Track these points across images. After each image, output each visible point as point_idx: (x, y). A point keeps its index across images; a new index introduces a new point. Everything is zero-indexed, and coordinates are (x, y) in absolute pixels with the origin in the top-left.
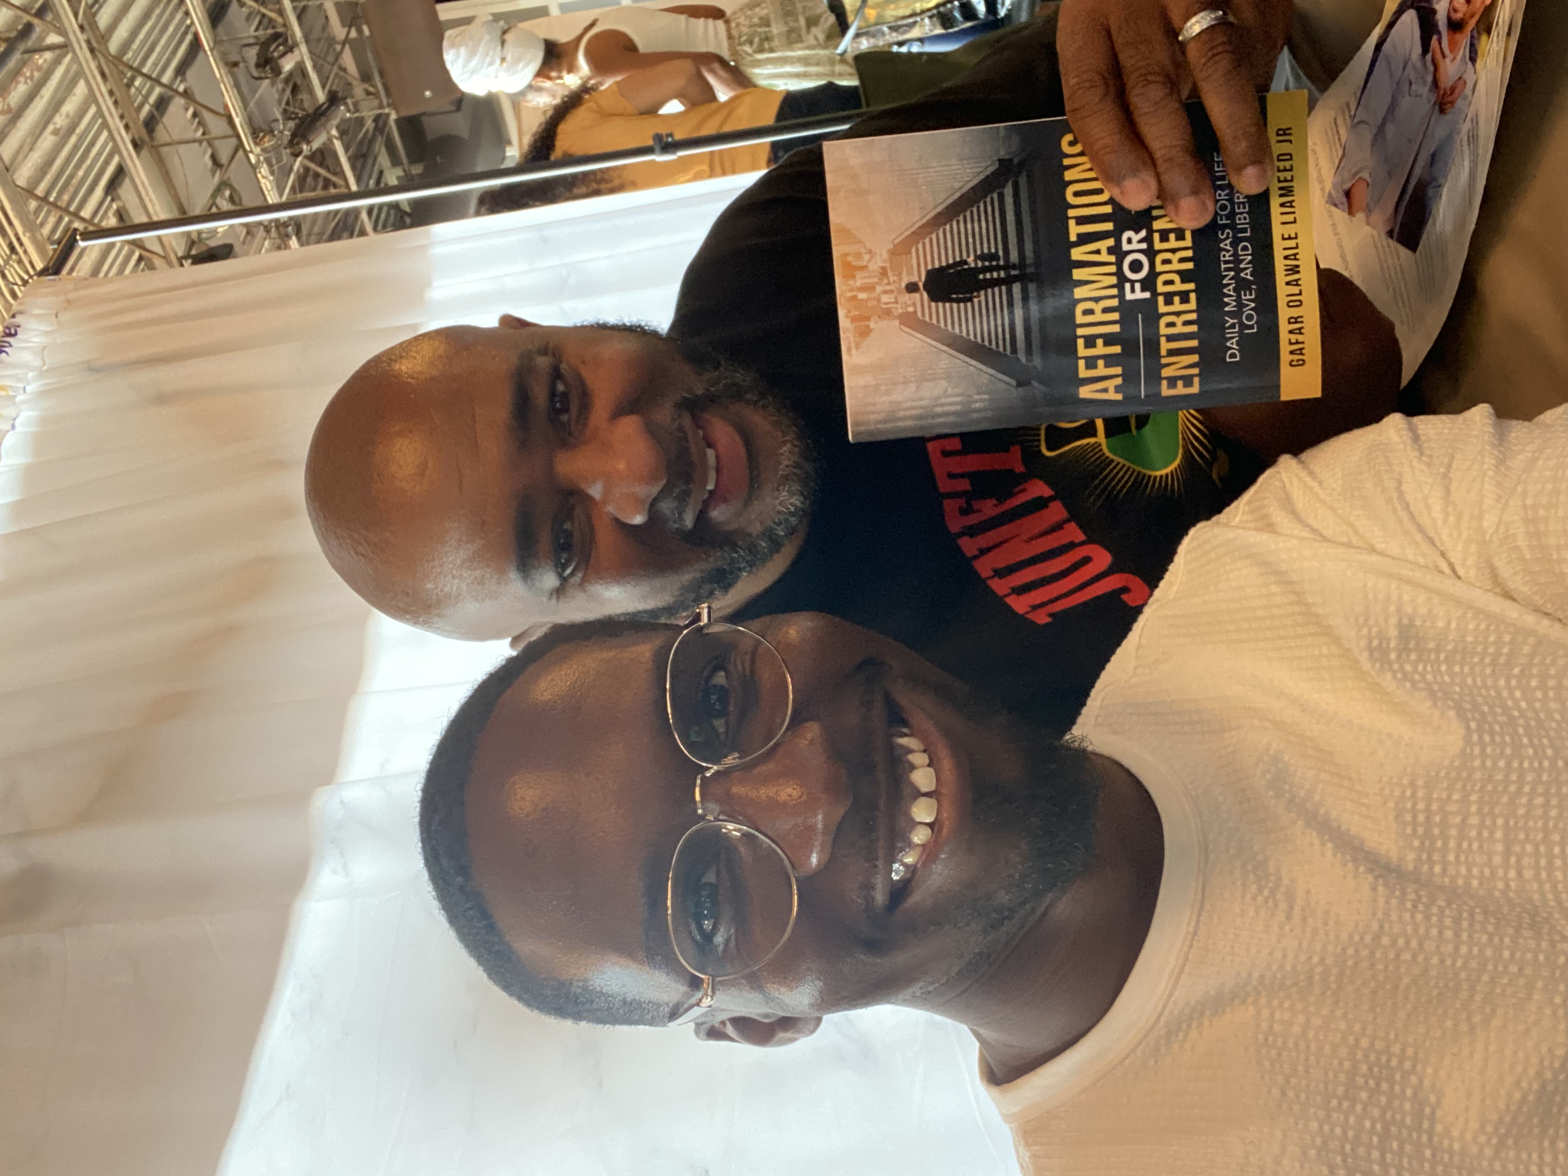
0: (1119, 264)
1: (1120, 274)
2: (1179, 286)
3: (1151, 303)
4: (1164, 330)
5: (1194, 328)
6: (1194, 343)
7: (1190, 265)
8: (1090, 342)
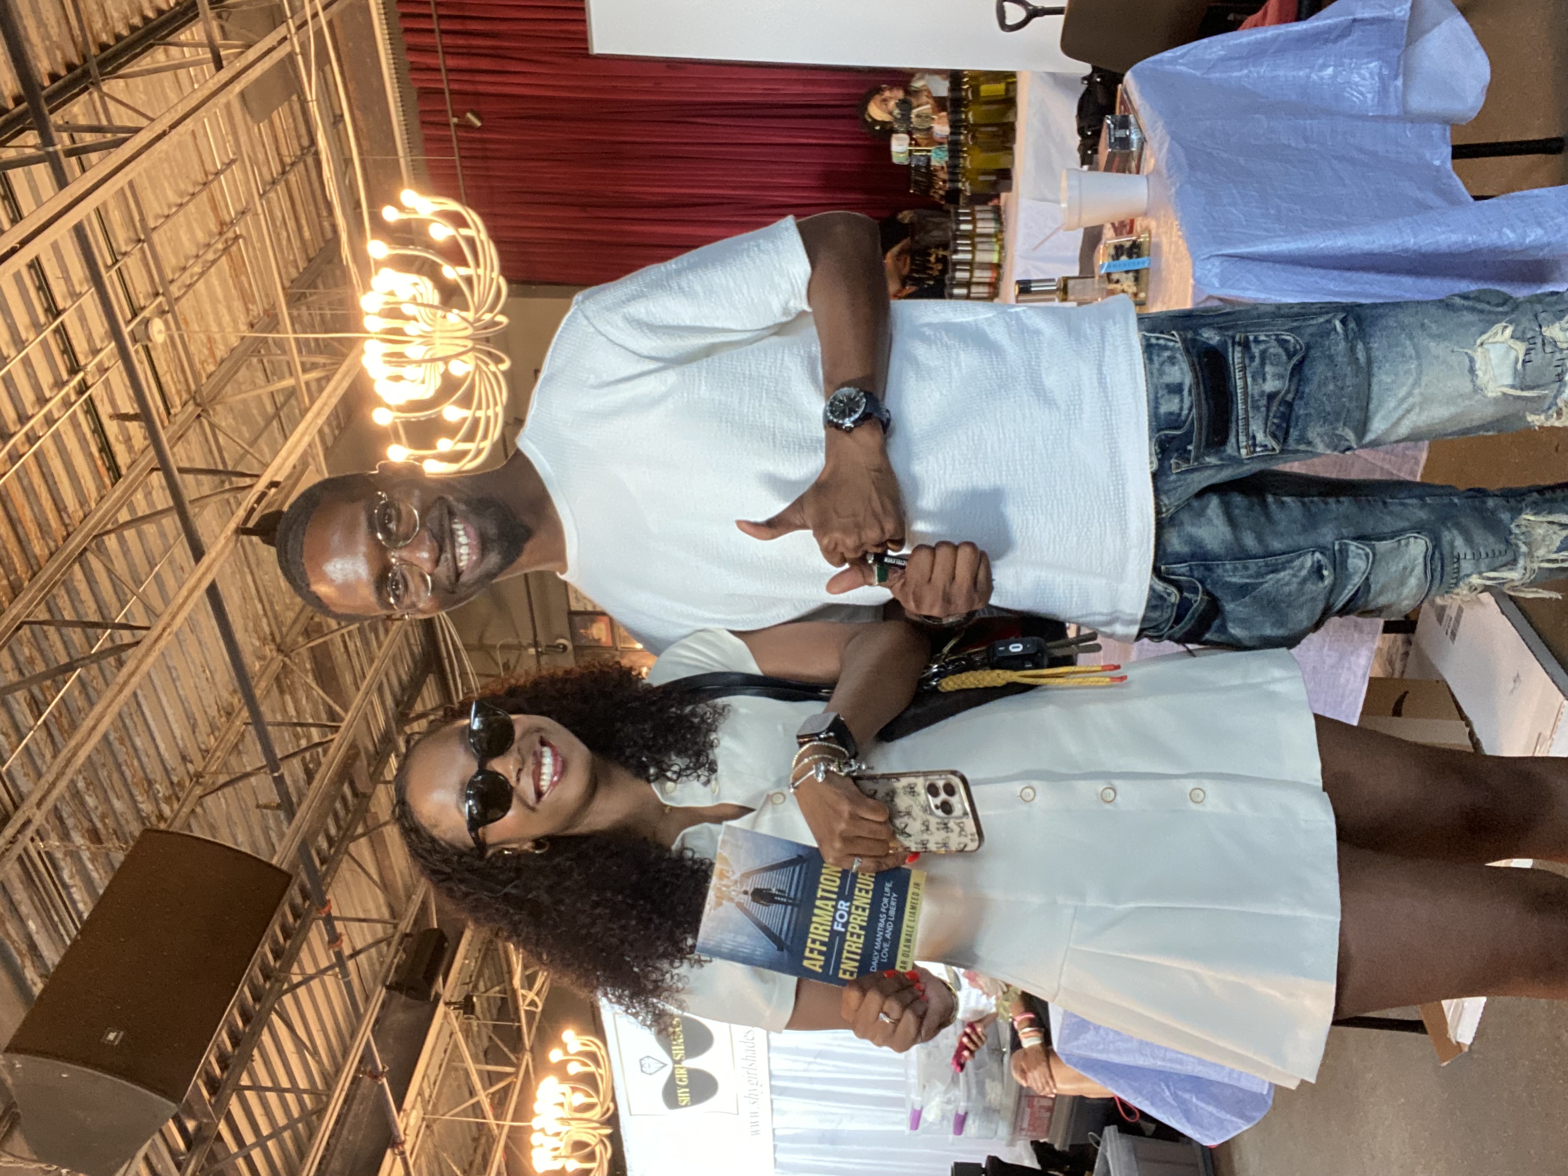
0: (835, 912)
1: (834, 917)
2: (858, 931)
3: (844, 934)
4: (846, 947)
5: (859, 951)
6: (858, 957)
7: (864, 924)
8: (814, 941)
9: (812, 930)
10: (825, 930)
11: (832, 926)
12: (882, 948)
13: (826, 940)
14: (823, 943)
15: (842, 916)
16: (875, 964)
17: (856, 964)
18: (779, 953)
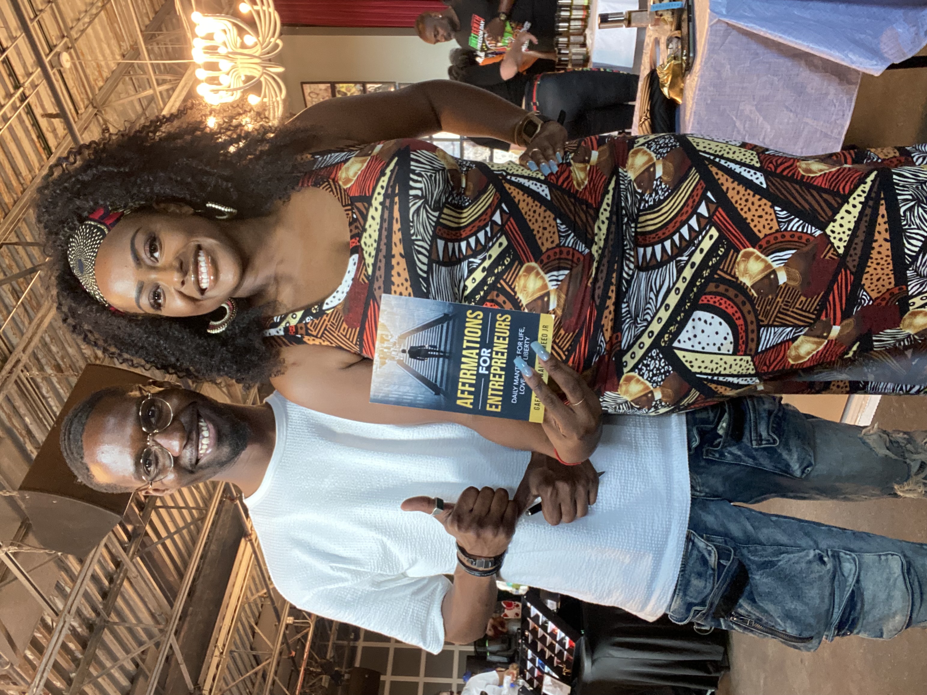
0: (479, 359)
1: (478, 363)
2: (499, 372)
3: (488, 375)
4: (491, 386)
5: (502, 388)
6: (501, 393)
7: (504, 366)
9: (461, 375)
10: (471, 375)
11: (478, 370)
12: (520, 383)
13: (474, 382)
14: (471, 385)
15: (485, 361)
16: (515, 397)
17: (500, 399)
18: (436, 397)
